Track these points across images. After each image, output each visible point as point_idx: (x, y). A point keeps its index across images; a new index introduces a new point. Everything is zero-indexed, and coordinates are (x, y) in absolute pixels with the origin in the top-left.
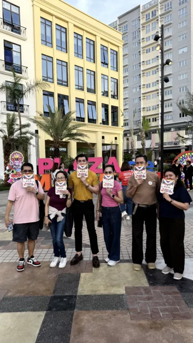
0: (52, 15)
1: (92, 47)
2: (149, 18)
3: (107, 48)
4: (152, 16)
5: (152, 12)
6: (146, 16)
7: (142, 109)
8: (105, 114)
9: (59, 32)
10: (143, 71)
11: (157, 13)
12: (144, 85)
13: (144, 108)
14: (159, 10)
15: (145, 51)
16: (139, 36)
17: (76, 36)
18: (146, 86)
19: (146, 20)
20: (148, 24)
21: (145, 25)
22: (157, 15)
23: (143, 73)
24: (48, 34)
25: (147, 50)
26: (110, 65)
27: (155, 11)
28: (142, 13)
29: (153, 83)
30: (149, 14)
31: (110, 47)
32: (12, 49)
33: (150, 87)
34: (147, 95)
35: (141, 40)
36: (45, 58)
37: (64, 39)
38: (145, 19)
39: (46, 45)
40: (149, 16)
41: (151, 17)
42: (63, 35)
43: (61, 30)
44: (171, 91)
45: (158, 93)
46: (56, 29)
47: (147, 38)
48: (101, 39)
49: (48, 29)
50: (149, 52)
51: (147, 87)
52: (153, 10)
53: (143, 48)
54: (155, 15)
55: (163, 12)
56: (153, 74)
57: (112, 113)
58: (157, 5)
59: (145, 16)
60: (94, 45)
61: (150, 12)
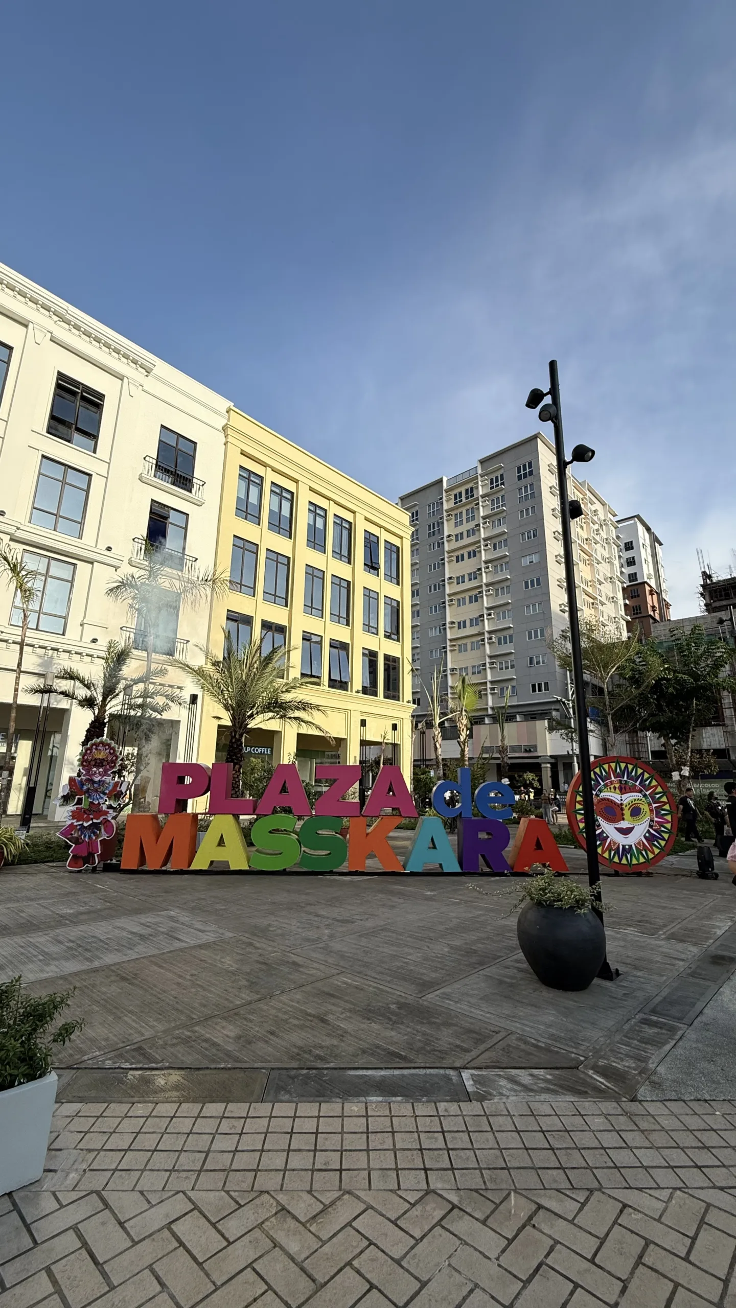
0: (265, 465)
1: (345, 533)
2: (461, 501)
3: (378, 537)
4: (467, 498)
5: (467, 490)
6: (455, 496)
7: (449, 672)
8: (370, 673)
9: (276, 499)
10: (449, 595)
11: (475, 492)
12: (453, 623)
13: (452, 670)
14: (480, 488)
15: (454, 559)
16: (441, 531)
17: (312, 508)
18: (456, 625)
19: (456, 503)
20: (459, 510)
21: (453, 513)
22: (475, 496)
23: (451, 600)
24: (253, 499)
25: (457, 557)
26: (382, 571)
27: (472, 489)
28: (446, 492)
29: (471, 620)
30: (460, 493)
31: (384, 536)
32: (166, 518)
33: (465, 627)
34: (460, 642)
35: (445, 539)
36: (241, 544)
37: (286, 512)
38: (453, 501)
39: (246, 519)
40: (461, 497)
41: (463, 498)
42: (286, 505)
43: (281, 495)
44: (511, 636)
45: (483, 640)
46: (272, 491)
47: (457, 536)
48: (366, 519)
49: (254, 491)
50: (463, 559)
51: (459, 628)
52: (468, 486)
53: (448, 553)
54: (472, 496)
55: (488, 490)
56: (471, 602)
57: (385, 670)
58: (476, 478)
59: (452, 497)
60: (350, 530)
61: (463, 490)
